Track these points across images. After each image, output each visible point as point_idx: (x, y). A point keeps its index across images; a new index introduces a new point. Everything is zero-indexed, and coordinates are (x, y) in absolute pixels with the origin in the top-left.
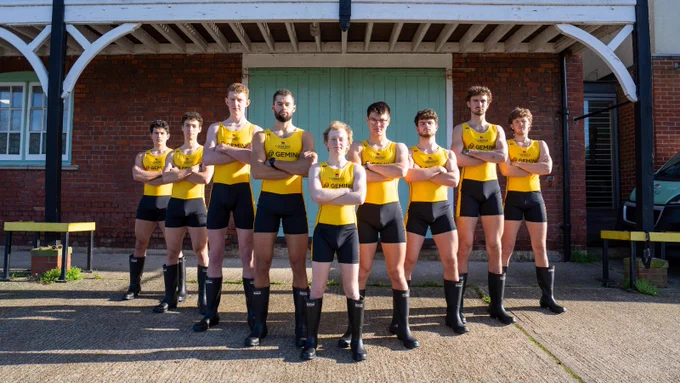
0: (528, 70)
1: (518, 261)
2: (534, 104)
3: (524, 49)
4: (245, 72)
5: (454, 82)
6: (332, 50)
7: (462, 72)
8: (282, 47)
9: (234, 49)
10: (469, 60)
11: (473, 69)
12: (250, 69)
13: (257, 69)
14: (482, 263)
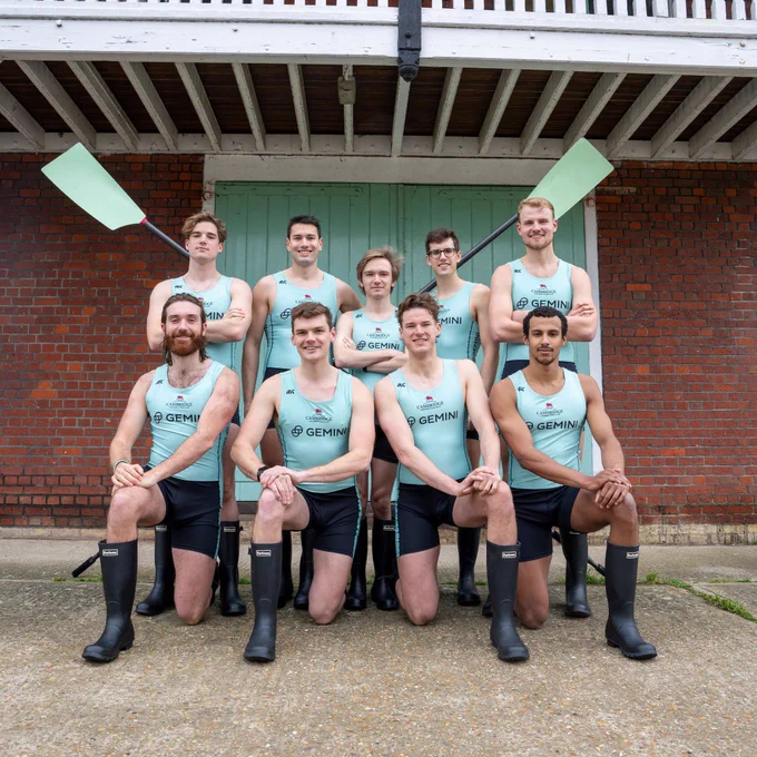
0: (732, 192)
1: (725, 543)
2: (745, 253)
3: (723, 154)
4: (207, 187)
5: (598, 212)
6: (373, 150)
7: (614, 193)
8: (280, 143)
9: (188, 145)
10: (624, 173)
11: (633, 190)
12: (218, 183)
13: (233, 183)
14: (660, 548)
